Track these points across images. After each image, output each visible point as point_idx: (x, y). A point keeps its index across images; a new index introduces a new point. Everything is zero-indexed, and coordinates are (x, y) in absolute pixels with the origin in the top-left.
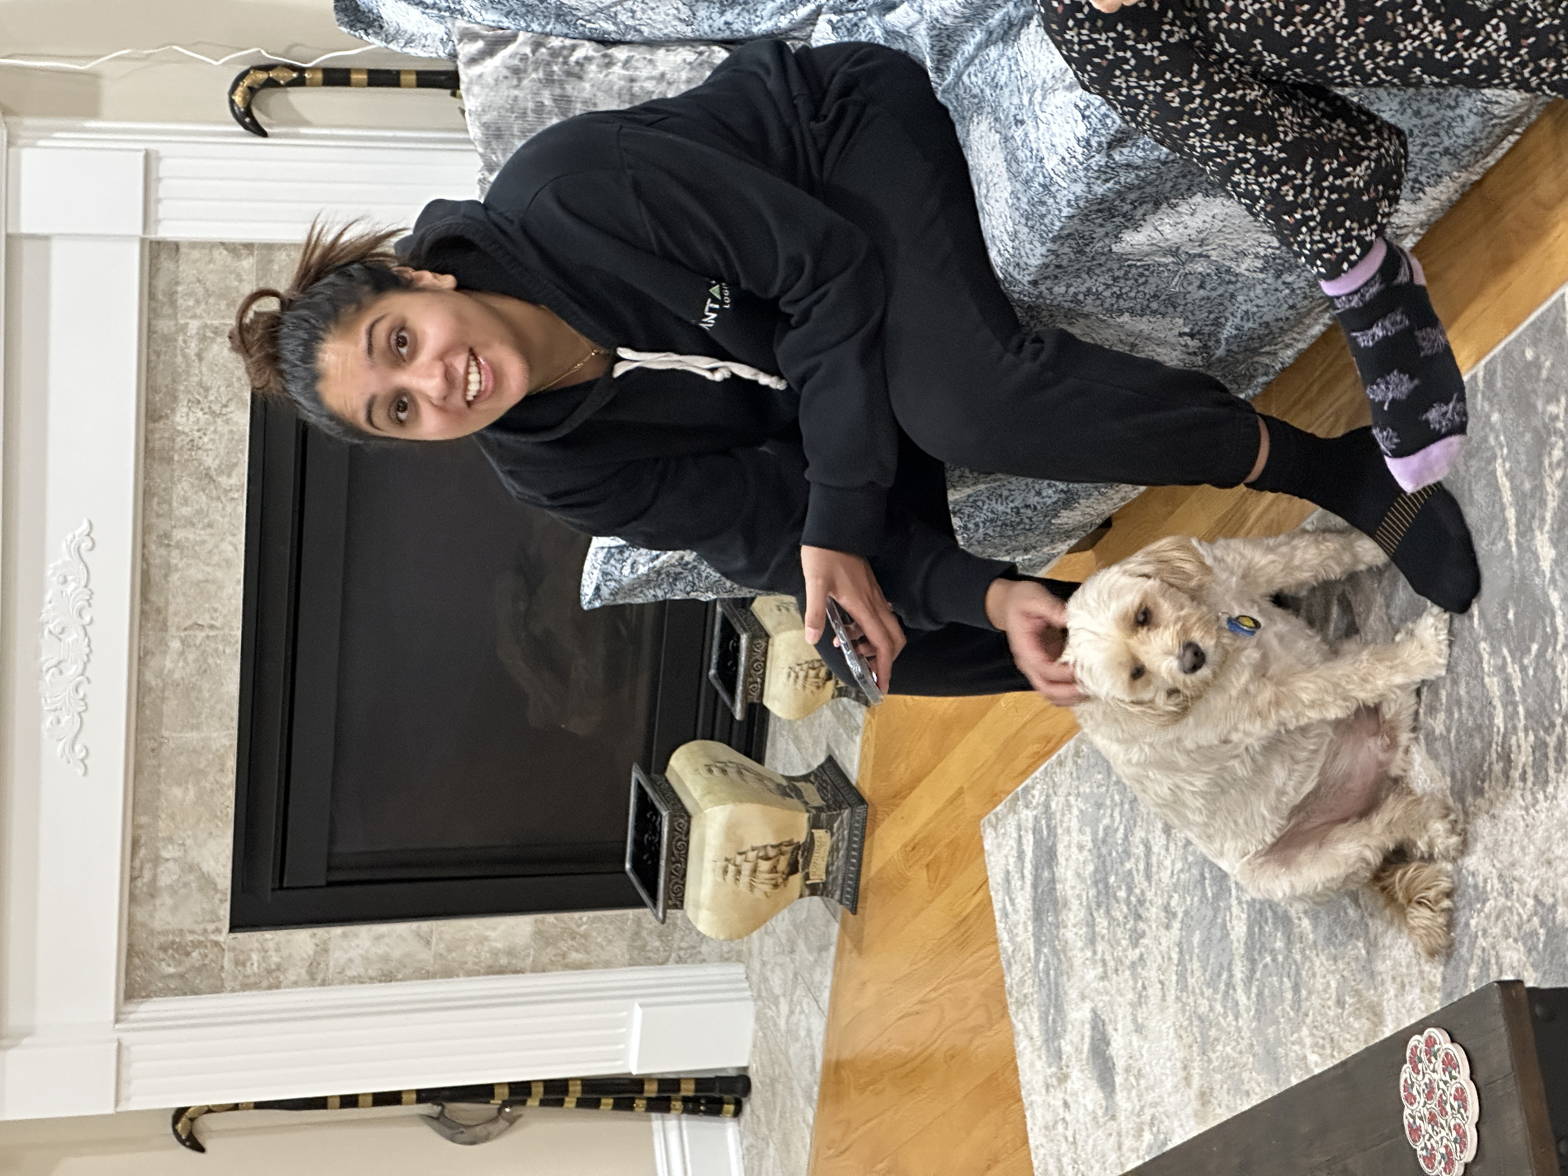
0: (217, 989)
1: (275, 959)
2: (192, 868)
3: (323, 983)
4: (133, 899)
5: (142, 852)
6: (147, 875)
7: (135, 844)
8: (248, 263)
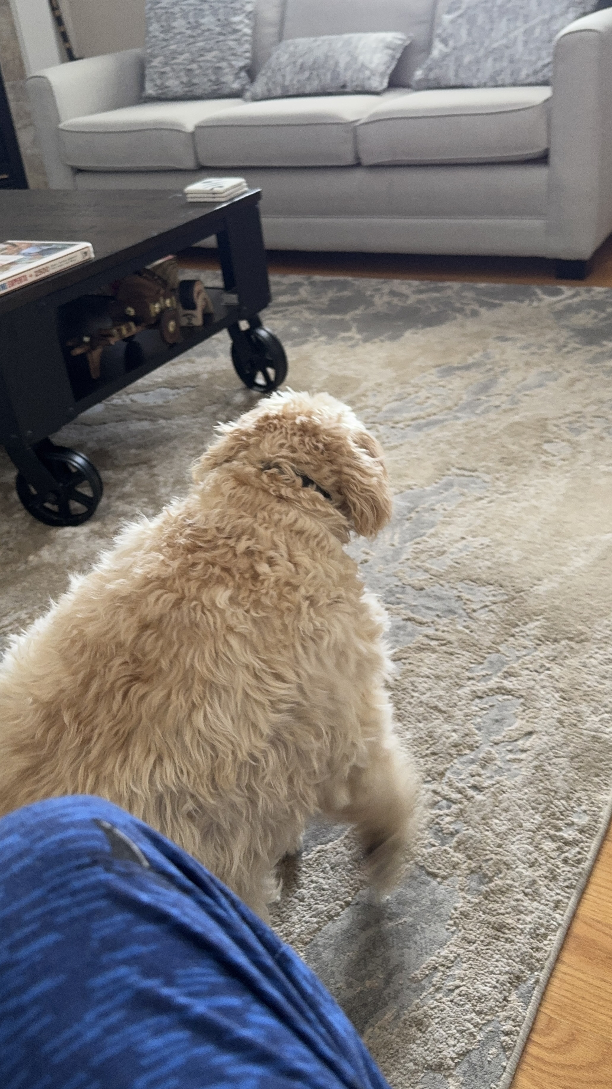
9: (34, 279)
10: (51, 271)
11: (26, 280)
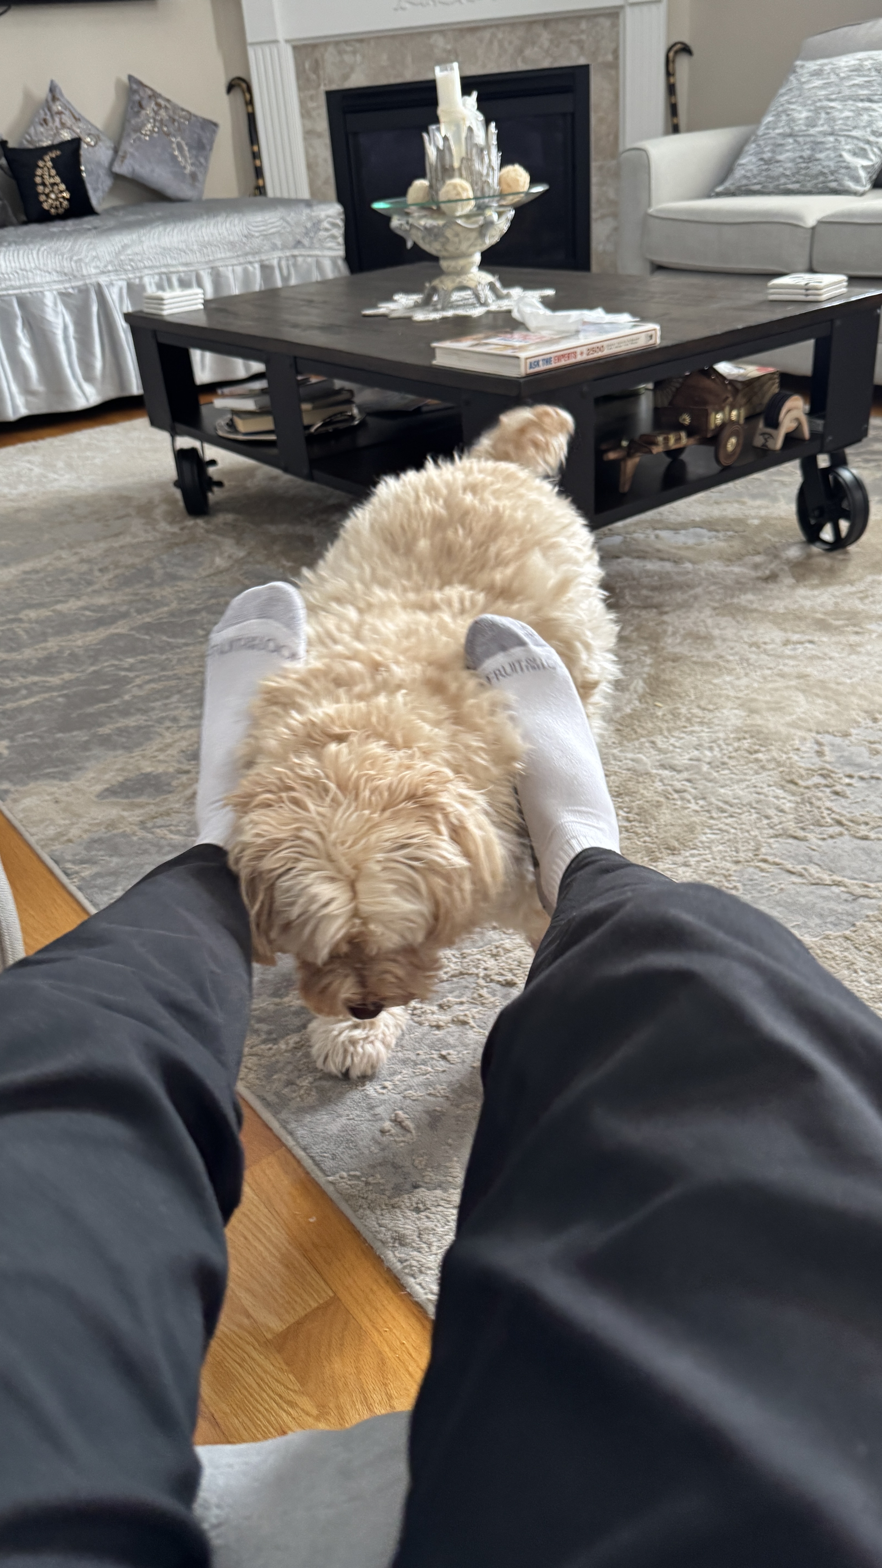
0: (300, 89)
1: (314, 114)
2: (352, 68)
3: (305, 139)
4: (337, 43)
5: (358, 45)
6: (349, 49)
7: (361, 41)
8: (610, 58)
9: (584, 357)
10: (606, 352)
11: (575, 357)
